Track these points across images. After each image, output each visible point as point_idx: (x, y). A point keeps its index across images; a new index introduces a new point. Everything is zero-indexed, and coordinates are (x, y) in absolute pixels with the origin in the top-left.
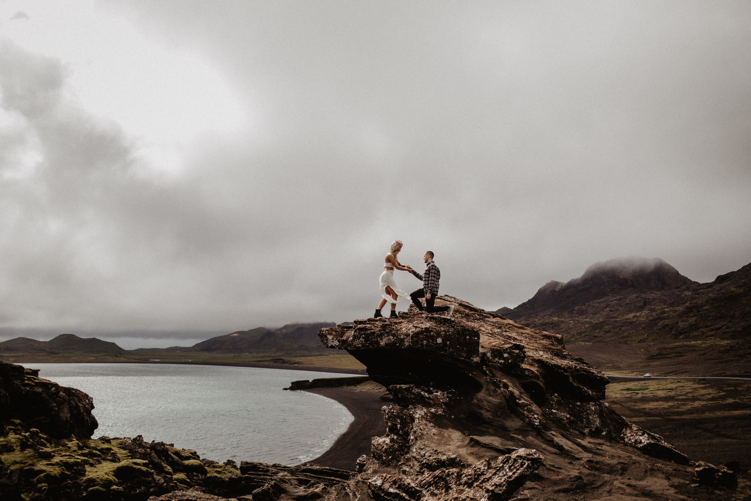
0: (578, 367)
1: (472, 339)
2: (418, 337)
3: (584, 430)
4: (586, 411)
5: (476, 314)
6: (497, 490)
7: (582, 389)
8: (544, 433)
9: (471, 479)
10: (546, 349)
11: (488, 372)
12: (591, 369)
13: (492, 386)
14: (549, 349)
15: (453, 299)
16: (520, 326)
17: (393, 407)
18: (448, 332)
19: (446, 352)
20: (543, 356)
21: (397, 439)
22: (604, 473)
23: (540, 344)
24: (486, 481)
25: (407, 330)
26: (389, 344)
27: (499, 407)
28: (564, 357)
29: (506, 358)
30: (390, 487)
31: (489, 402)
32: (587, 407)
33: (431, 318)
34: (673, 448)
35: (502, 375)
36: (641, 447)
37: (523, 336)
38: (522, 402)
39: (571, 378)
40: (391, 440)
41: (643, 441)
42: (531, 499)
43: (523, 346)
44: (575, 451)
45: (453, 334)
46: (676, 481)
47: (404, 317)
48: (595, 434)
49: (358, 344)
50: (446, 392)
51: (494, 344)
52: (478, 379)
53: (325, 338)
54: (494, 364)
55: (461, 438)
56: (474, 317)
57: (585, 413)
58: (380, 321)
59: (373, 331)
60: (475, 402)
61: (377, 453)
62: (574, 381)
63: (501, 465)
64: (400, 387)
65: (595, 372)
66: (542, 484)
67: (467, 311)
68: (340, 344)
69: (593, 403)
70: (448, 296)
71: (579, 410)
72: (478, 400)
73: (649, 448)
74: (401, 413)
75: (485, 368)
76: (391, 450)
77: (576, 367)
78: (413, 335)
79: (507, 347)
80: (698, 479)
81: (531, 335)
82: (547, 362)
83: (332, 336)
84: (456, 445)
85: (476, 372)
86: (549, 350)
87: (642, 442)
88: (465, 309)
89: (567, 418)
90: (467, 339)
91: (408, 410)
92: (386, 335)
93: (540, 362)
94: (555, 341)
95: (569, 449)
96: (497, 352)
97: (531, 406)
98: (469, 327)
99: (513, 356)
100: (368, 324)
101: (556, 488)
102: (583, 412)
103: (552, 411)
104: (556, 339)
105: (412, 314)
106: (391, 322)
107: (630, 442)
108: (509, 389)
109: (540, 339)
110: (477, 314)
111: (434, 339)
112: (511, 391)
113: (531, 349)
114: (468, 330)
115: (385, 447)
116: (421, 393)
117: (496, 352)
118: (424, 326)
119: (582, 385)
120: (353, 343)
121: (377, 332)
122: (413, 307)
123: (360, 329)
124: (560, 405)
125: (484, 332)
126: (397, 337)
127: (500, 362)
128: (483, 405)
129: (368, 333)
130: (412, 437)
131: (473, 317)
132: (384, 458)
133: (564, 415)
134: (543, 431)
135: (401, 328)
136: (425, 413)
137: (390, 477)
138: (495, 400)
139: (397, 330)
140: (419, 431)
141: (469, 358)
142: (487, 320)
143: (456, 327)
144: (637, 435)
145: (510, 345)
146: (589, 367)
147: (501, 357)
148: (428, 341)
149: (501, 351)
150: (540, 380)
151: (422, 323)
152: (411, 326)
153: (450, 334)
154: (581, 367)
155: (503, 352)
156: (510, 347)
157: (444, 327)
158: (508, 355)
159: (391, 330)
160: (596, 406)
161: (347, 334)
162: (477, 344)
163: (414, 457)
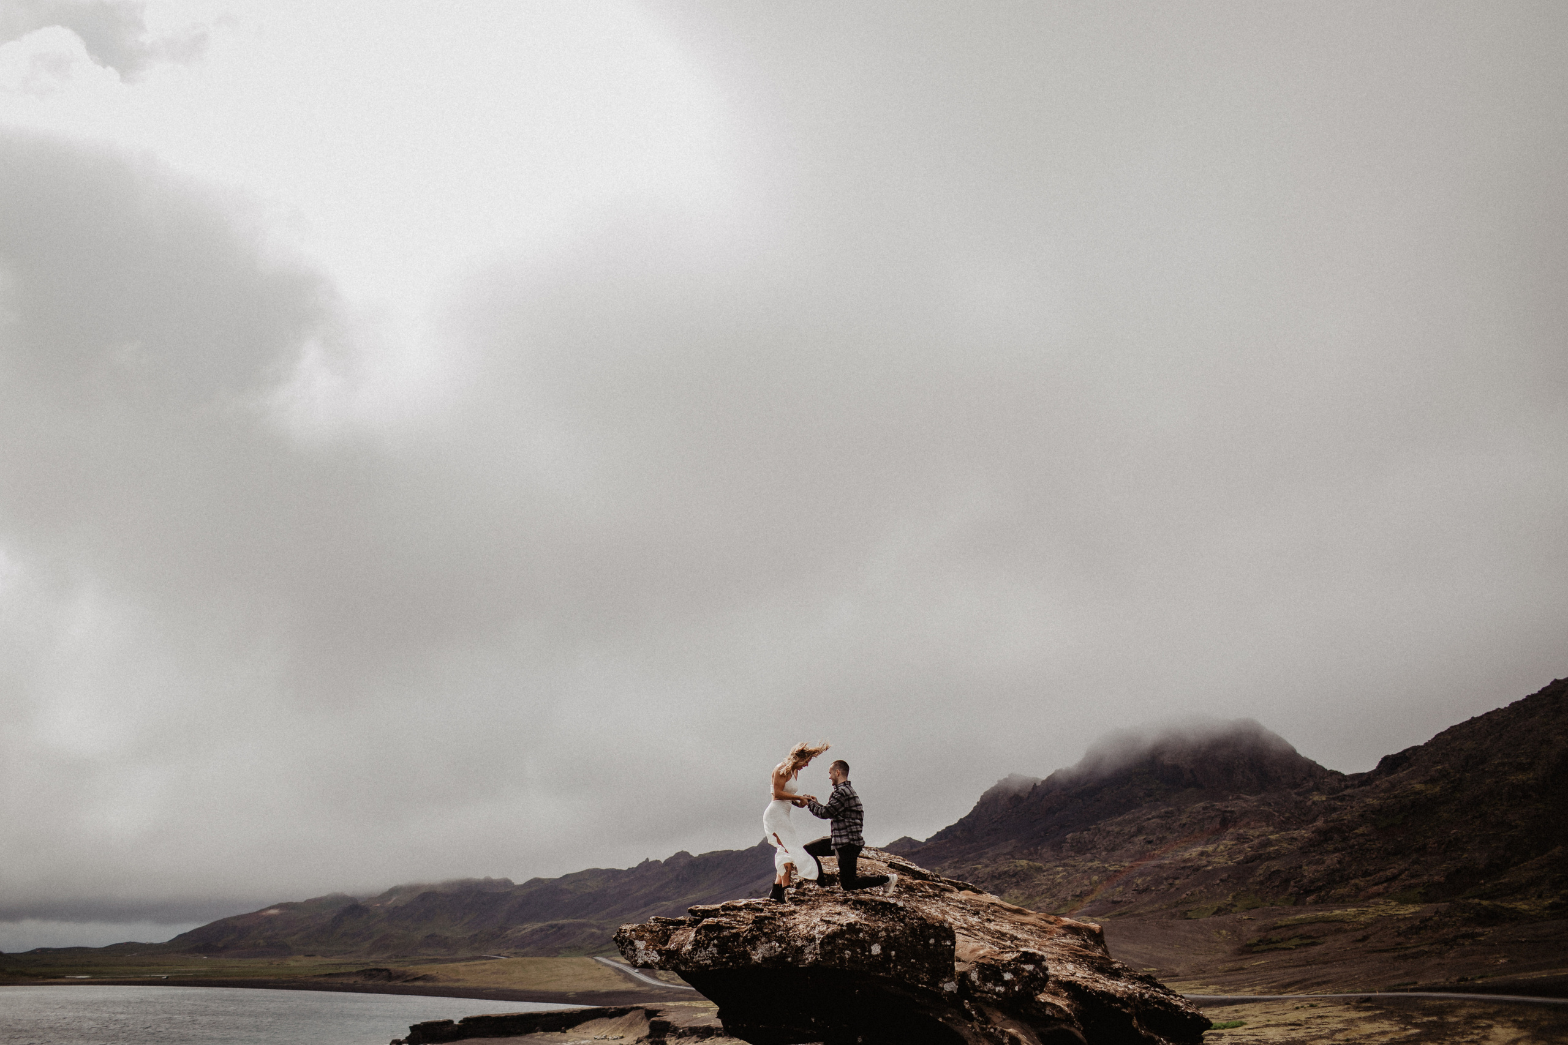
0: (1147, 996)
1: (941, 945)
2: (834, 943)
7: (1157, 1042)
10: (1078, 958)
11: (973, 1013)
12: (1172, 999)
14: (1085, 958)
16: (1015, 907)
18: (893, 931)
19: (890, 974)
20: (1075, 973)
23: (1065, 947)
25: (809, 929)
26: (771, 957)
28: (1115, 975)
29: (1008, 981)
33: (855, 902)
35: (1004, 1019)
37: (1026, 929)
39: (1134, 1018)
43: (1043, 957)
45: (904, 935)
47: (797, 901)
49: (704, 960)
51: (981, 952)
52: (957, 1028)
53: (629, 947)
54: (984, 995)
56: (923, 892)
58: (746, 909)
59: (734, 931)
62: (1141, 1026)
65: (1181, 1004)
68: (664, 958)
75: (967, 1003)
77: (1142, 995)
78: (823, 939)
79: (1009, 959)
81: (1041, 927)
82: (1086, 987)
83: (644, 942)
85: (950, 1013)
86: (1084, 961)
88: (902, 874)
90: (931, 945)
92: (763, 939)
93: (1071, 988)
94: (1089, 937)
96: (990, 970)
98: (933, 919)
99: (1023, 977)
100: (722, 916)
104: (1091, 932)
105: (814, 893)
106: (773, 912)
109: (1060, 936)
111: (865, 946)
113: (1050, 959)
114: (933, 926)
117: (987, 969)
118: (844, 921)
119: (1156, 1034)
120: (694, 958)
121: (743, 933)
123: (707, 927)
126: (789, 944)
127: (997, 991)
129: (726, 936)
135: (795, 925)
139: (788, 930)
141: (936, 985)
143: (907, 920)
145: (1016, 955)
146: (1167, 995)
147: (1000, 981)
148: (853, 951)
149: (998, 968)
150: (1075, 1027)
151: (839, 914)
152: (816, 920)
153: (896, 935)
154: (1152, 994)
155: (1002, 970)
156: (1016, 958)
157: (883, 921)
158: (1012, 977)
159: (774, 928)
161: (676, 938)
162: (951, 955)
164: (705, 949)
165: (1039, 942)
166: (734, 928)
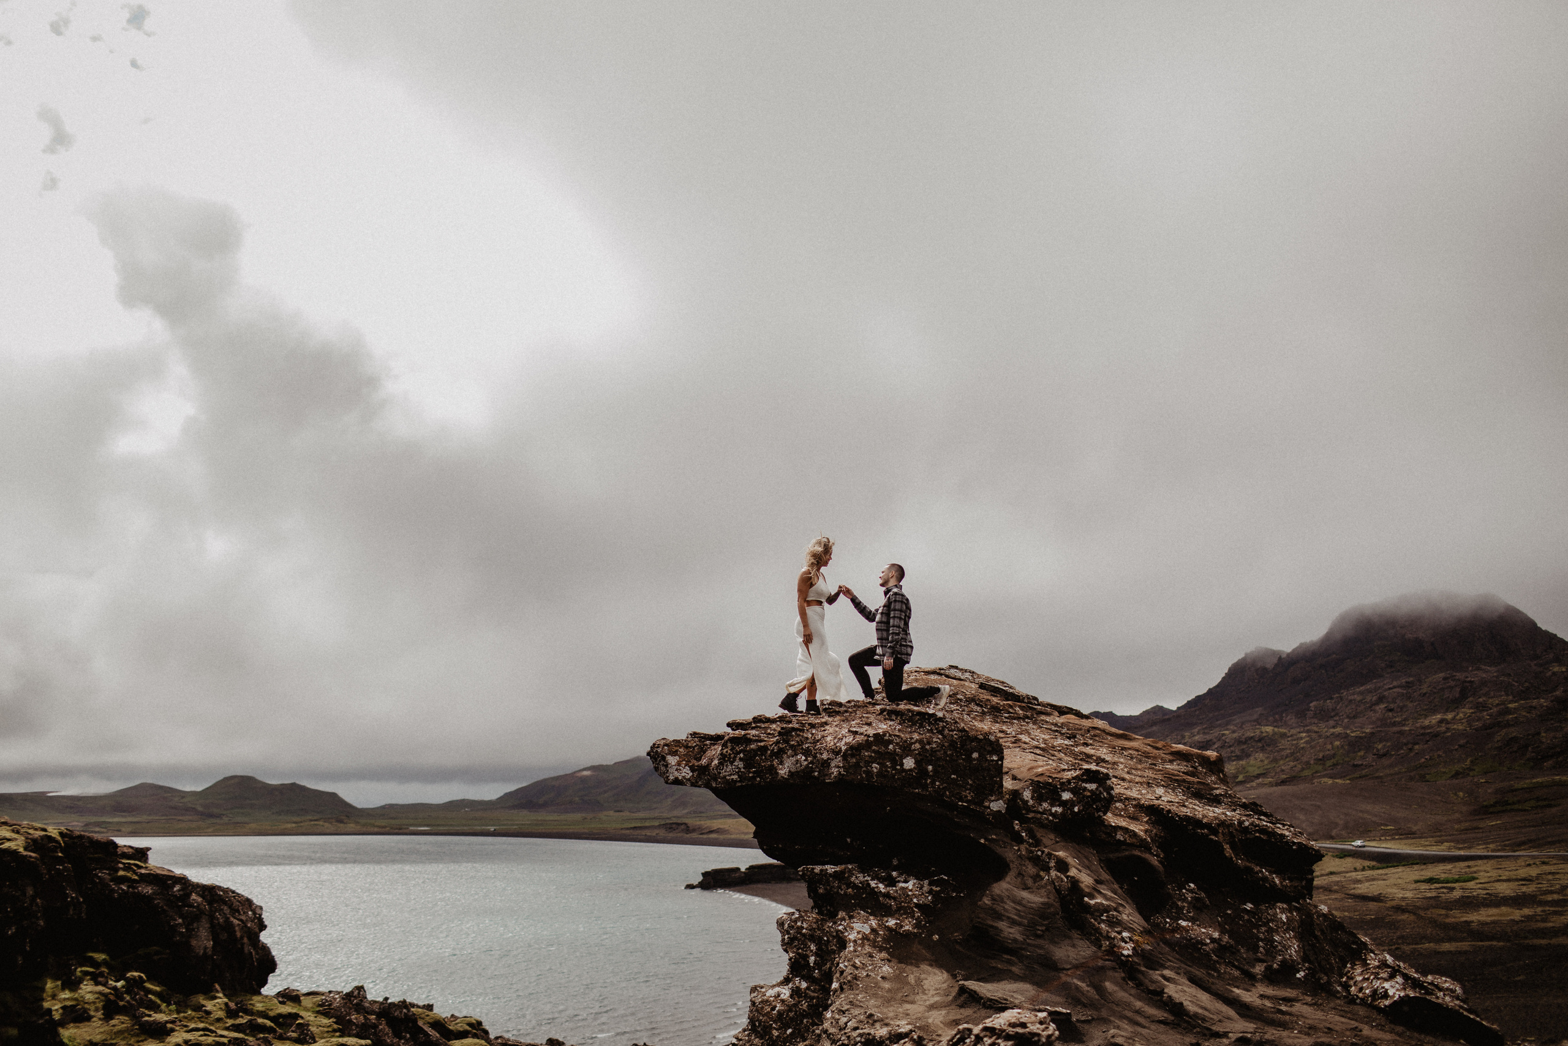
0: (1247, 824)
1: (987, 760)
2: (859, 755)
3: (1254, 967)
4: (1266, 924)
5: (1016, 706)
7: (1257, 873)
8: (1142, 973)
10: (1172, 782)
11: (1024, 834)
12: (1279, 828)
13: (1030, 867)
14: (1180, 783)
15: (967, 675)
16: (1120, 732)
17: (801, 916)
18: (929, 743)
19: (927, 791)
20: (1161, 797)
21: (808, 988)
23: (1162, 771)
25: (836, 741)
26: (798, 773)
27: (1042, 913)
28: (1215, 801)
29: (1066, 801)
31: (1019, 902)
32: (1269, 914)
33: (891, 713)
34: (1466, 1010)
35: (1057, 842)
36: (1385, 1006)
37: (1126, 754)
38: (1096, 903)
39: (1227, 847)
40: (793, 991)
41: (1391, 993)
43: (1107, 774)
44: (1215, 1017)
45: (942, 748)
47: (833, 712)
48: (1281, 975)
49: (731, 775)
50: (926, 882)
51: (1040, 770)
52: (999, 850)
53: (662, 763)
54: (1039, 816)
55: (945, 986)
56: (1012, 713)
57: (1263, 929)
58: (780, 721)
59: (762, 744)
60: (987, 902)
61: (760, 1022)
62: (1236, 855)
64: (821, 870)
65: (1287, 833)
67: (995, 700)
68: (695, 774)
69: (1285, 906)
70: (956, 668)
71: (1249, 921)
72: (993, 899)
73: (1406, 1009)
74: (819, 930)
75: (1017, 824)
76: (791, 1014)
77: (1241, 823)
78: (848, 750)
79: (1069, 777)
81: (1144, 752)
82: (1169, 811)
83: (677, 758)
84: (928, 1003)
85: (995, 835)
86: (1179, 786)
87: (1389, 996)
88: (992, 695)
89: (1213, 940)
90: (974, 759)
91: (835, 923)
92: (790, 752)
93: (1154, 812)
94: (1200, 765)
95: (1200, 1011)
96: (1047, 788)
97: (1118, 912)
98: (977, 731)
99: (1084, 796)
100: (753, 728)
102: (1258, 927)
103: (1178, 924)
104: (1205, 761)
105: (852, 704)
106: (802, 723)
107: (1361, 995)
108: (1068, 874)
109: (1164, 761)
110: (1020, 707)
111: (896, 759)
112: (1073, 877)
113: (1137, 783)
114: (975, 738)
115: (779, 1007)
116: (869, 885)
117: (1043, 788)
118: (871, 732)
119: (1257, 865)
120: (721, 773)
121: (771, 745)
123: (735, 740)
124: (1200, 911)
125: (1026, 746)
126: (815, 757)
127: (1053, 811)
128: (1005, 909)
129: (753, 749)
130: (835, 985)
131: (1009, 712)
132: (775, 1033)
133: (1207, 933)
134: (1143, 969)
135: (824, 737)
136: (873, 930)
138: (1034, 899)
139: (816, 742)
140: (849, 970)
141: (981, 803)
142: (1043, 720)
143: (946, 731)
144: (1378, 979)
145: (1078, 772)
146: (1273, 823)
147: (1056, 800)
148: (882, 764)
149: (1056, 786)
150: (1152, 854)
151: (870, 724)
152: (844, 731)
153: (932, 747)
154: (1254, 821)
155: (1060, 788)
156: (1077, 776)
157: (920, 733)
158: (1072, 796)
159: (801, 740)
160: (1291, 912)
161: (709, 753)
162: (998, 771)
163: (825, 1031)
165: (1130, 764)
166: (761, 741)
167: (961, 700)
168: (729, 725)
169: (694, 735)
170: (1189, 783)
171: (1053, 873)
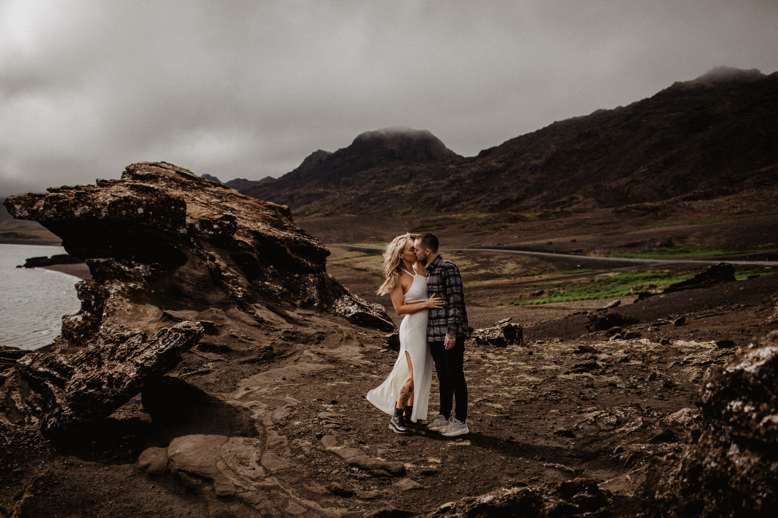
0: (298, 239)
1: (178, 209)
2: (116, 206)
3: (296, 301)
4: (304, 283)
5: (194, 182)
6: (147, 363)
7: (301, 261)
8: (246, 305)
9: (124, 353)
10: (265, 220)
11: (195, 244)
12: (312, 241)
13: (197, 259)
14: (269, 220)
15: (170, 166)
16: (244, 196)
17: (87, 283)
18: (151, 201)
19: (149, 223)
20: (259, 227)
21: (91, 316)
22: (299, 343)
23: (261, 214)
24: (138, 355)
25: (104, 199)
26: (85, 214)
27: (203, 279)
28: (284, 229)
29: (216, 229)
30: (40, 366)
31: (192, 275)
32: (305, 279)
33: (132, 186)
35: (210, 248)
36: (349, 316)
37: (244, 206)
38: (227, 275)
39: (288, 249)
40: (84, 317)
41: (352, 311)
42: (213, 371)
43: (235, 217)
44: (276, 323)
45: (157, 203)
46: (368, 347)
47: (102, 185)
48: (308, 305)
49: (50, 215)
50: (148, 266)
51: (204, 214)
52: (184, 251)
53: (12, 208)
54: (202, 235)
55: (157, 313)
56: (191, 186)
57: (302, 285)
58: (75, 189)
59: (66, 200)
60: (177, 275)
61: (67, 332)
62: (292, 253)
63: (157, 338)
64: (97, 261)
65: (315, 243)
66: (229, 356)
67: (184, 179)
68: (30, 214)
69: (313, 275)
70: (165, 163)
71: (296, 282)
72: (180, 274)
73: (357, 317)
74: (96, 289)
75: (192, 239)
76: (83, 328)
77: (295, 239)
78: (110, 204)
79: (217, 218)
80: (387, 345)
81: (254, 206)
82: (263, 233)
83: (20, 206)
84: (149, 320)
85: (182, 244)
86: (269, 222)
88: (182, 177)
89: (279, 290)
90: (173, 209)
91: (104, 285)
92: (80, 204)
93: (256, 234)
94: (280, 212)
95: (270, 320)
96: (207, 223)
97: (237, 279)
98: (174, 196)
99: (224, 227)
100: (61, 192)
101: (242, 359)
102: (300, 284)
103: (264, 283)
104: (282, 210)
106: (87, 190)
107: (340, 312)
108: (215, 262)
109: (263, 210)
110: (196, 183)
111: (135, 209)
112: (217, 263)
113: (249, 220)
114: (173, 199)
115: (77, 325)
116: (120, 267)
117: (205, 223)
118: (122, 195)
119: (301, 257)
120: (45, 214)
121: (71, 201)
122: (126, 174)
123: (52, 198)
124: (275, 278)
125: (198, 202)
126: (93, 207)
127: (209, 233)
128: (185, 278)
129: (61, 202)
130: (104, 314)
132: (75, 337)
133: (277, 287)
134: (247, 303)
135: (98, 197)
136: (123, 289)
137: (43, 355)
138: (199, 273)
139: (94, 199)
140: (111, 307)
141: (175, 230)
142: (206, 190)
143: (159, 196)
144: (348, 305)
145: (221, 216)
146: (309, 239)
147: (211, 228)
148: (127, 211)
149: (210, 222)
150: (254, 253)
151: (121, 192)
152: (109, 195)
153: (152, 203)
154: (301, 238)
155: (213, 223)
156: (221, 218)
157: (146, 197)
158: (218, 227)
159: (86, 198)
160: (315, 278)
161: (38, 204)
162: (184, 215)
163: (100, 335)
164: (50, 209)
165: (247, 211)
166: (66, 198)
167: (167, 179)
168: (48, 190)
169: (29, 194)
170: (273, 220)
171: (208, 262)
